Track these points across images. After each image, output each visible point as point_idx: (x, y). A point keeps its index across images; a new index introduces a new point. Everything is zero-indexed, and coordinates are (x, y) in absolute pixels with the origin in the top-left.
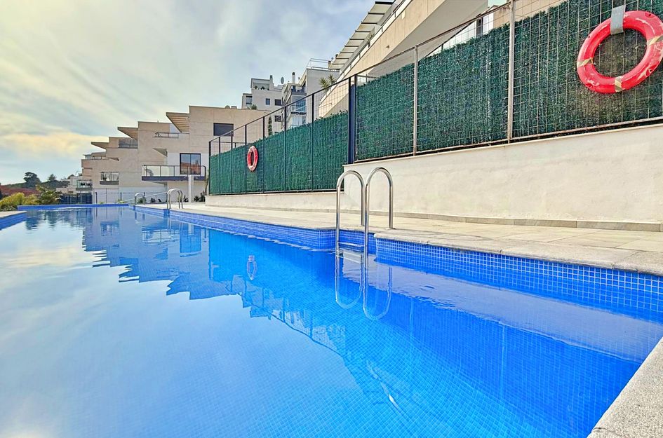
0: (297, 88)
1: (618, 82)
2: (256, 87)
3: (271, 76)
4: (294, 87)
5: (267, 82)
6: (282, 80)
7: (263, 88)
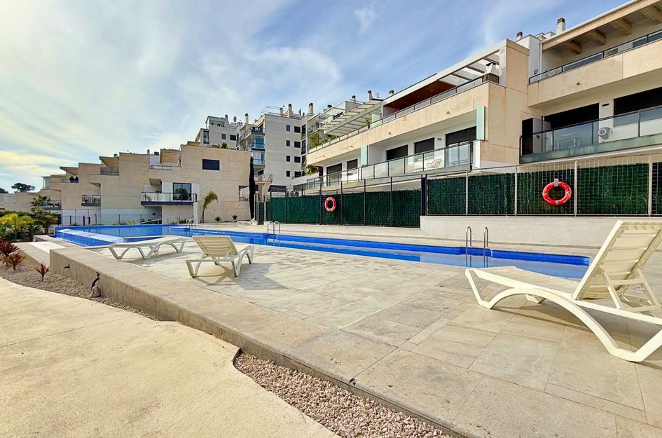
0: (257, 129)
1: (557, 202)
2: (213, 124)
3: (226, 116)
4: (254, 128)
5: (222, 120)
6: (235, 119)
7: (219, 125)
